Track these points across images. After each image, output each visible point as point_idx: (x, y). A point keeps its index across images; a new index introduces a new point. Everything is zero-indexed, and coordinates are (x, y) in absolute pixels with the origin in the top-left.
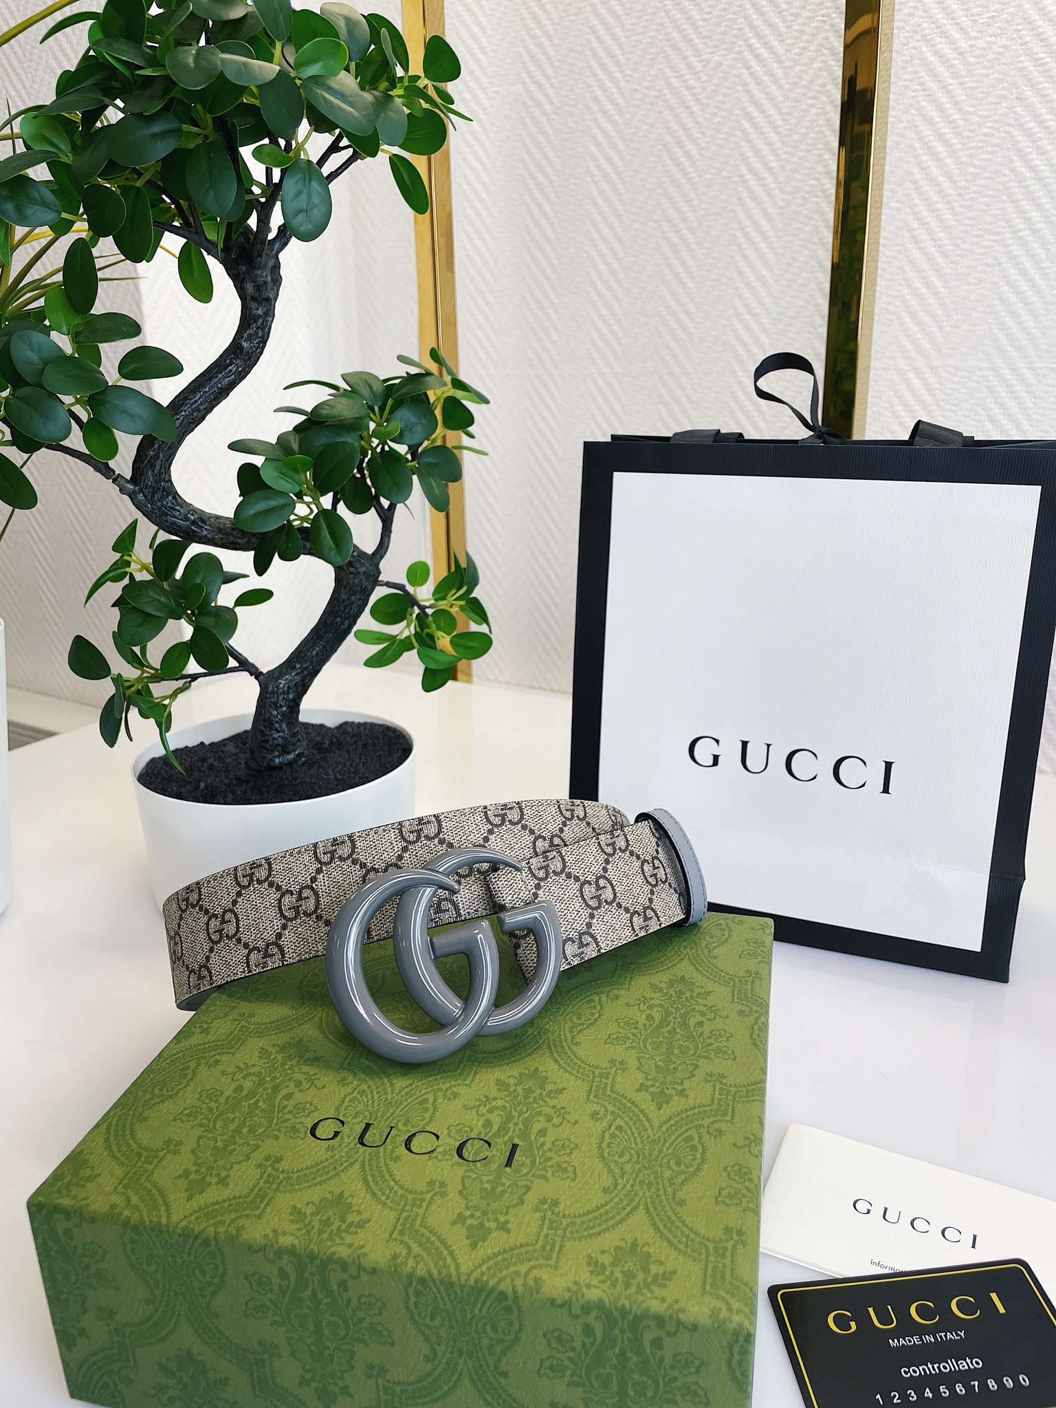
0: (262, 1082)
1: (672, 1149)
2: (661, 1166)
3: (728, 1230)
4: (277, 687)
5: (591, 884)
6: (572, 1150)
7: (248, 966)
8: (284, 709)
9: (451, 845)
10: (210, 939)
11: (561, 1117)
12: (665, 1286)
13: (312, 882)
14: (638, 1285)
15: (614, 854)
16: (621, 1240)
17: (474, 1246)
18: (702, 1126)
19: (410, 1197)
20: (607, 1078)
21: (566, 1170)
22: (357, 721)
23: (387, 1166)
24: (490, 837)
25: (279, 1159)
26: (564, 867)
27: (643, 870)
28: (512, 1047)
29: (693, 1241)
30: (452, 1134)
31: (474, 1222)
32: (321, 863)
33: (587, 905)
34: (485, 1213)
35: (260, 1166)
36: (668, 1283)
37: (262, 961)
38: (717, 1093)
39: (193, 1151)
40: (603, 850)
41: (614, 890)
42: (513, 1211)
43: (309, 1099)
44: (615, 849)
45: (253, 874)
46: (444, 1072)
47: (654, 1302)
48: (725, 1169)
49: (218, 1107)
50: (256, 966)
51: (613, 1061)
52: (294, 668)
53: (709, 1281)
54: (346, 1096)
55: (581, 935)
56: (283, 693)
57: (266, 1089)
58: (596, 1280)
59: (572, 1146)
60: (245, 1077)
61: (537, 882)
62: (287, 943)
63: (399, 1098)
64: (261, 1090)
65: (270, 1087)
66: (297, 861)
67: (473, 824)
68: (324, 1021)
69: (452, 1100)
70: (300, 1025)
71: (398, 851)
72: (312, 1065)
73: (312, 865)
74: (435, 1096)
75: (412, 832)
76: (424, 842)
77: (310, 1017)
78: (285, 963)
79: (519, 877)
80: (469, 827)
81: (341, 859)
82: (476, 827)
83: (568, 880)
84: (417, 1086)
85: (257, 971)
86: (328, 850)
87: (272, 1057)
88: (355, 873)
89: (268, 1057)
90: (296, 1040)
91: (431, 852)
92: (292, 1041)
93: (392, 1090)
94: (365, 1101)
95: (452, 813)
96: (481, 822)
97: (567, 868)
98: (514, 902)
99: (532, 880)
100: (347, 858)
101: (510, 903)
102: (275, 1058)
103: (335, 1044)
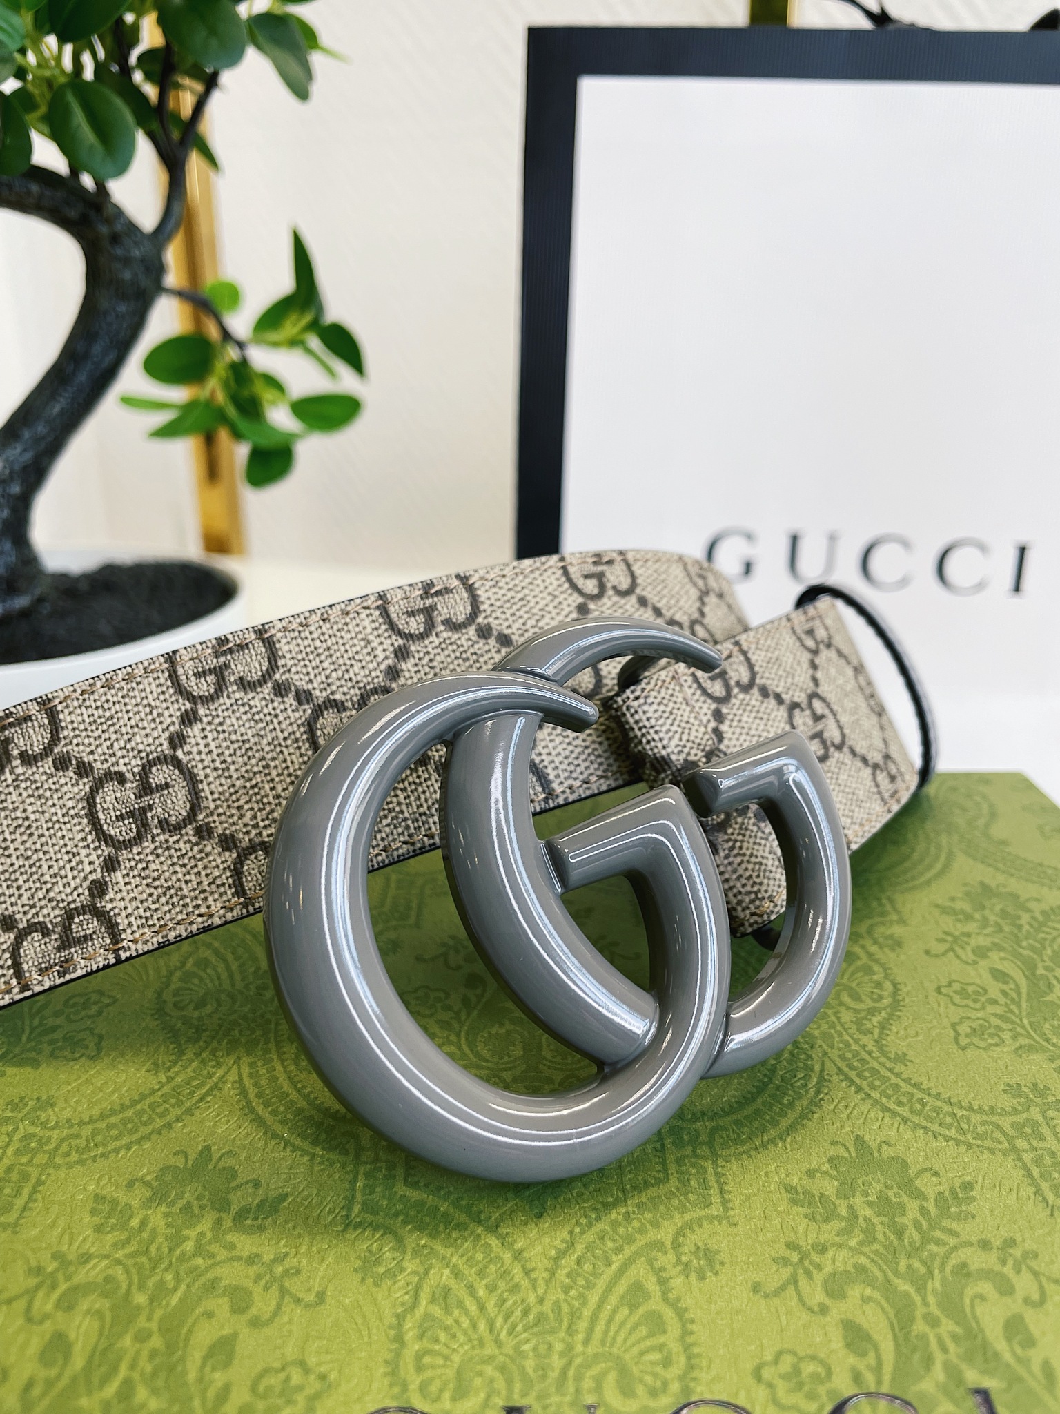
5: (802, 710)
7: (19, 973)
9: (505, 640)
13: (173, 746)
26: (753, 674)
32: (191, 698)
37: (56, 957)
41: (837, 721)
45: (8, 740)
50: (42, 972)
52: (20, 438)
57: (143, 1337)
61: (714, 706)
62: (122, 904)
63: (561, 1296)
64: (127, 1341)
65: (154, 1326)
66: (127, 700)
67: (545, 595)
68: (252, 1092)
69: (709, 1274)
70: (189, 1112)
71: (386, 658)
72: (261, 1229)
73: (169, 704)
74: (658, 1272)
75: (411, 614)
76: (445, 635)
77: (210, 1083)
78: (123, 955)
79: (680, 695)
80: (538, 599)
81: (243, 684)
82: (552, 601)
83: (766, 700)
84: (590, 1247)
85: (47, 985)
86: (207, 667)
87: (135, 1222)
88: (285, 714)
89: (123, 1225)
90: (192, 1156)
91: (464, 656)
92: (179, 1161)
93: (527, 1272)
94: (465, 1323)
95: (496, 570)
96: (561, 589)
97: (758, 676)
98: (686, 750)
99: (704, 702)
100: (259, 680)
101: (680, 752)
102: (143, 1224)
103: (304, 1152)
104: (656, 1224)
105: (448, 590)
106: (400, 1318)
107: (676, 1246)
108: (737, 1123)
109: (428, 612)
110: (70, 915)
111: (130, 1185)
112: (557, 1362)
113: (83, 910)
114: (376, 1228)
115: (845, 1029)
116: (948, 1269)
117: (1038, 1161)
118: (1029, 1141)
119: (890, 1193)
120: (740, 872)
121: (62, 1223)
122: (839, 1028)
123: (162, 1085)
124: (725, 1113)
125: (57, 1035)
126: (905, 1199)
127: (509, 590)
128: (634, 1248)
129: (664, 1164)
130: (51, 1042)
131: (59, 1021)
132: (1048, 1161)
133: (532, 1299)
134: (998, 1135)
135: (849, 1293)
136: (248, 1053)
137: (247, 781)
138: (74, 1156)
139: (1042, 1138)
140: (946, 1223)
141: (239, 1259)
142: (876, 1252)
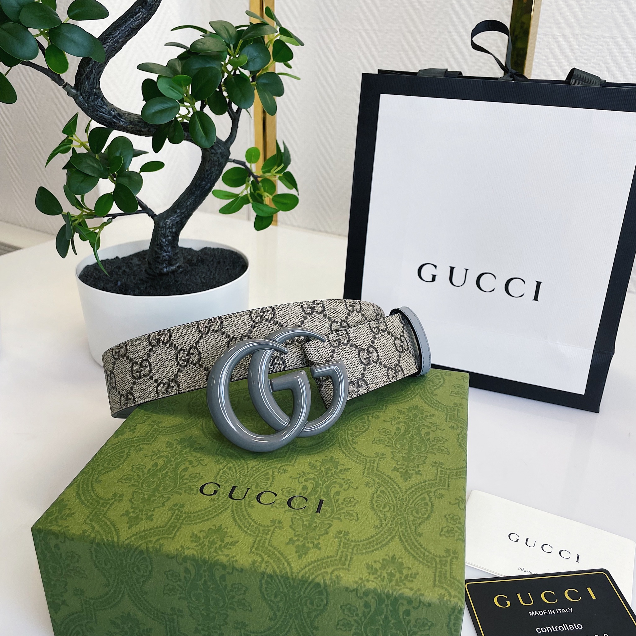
0: (169, 461)
1: (413, 504)
2: (407, 514)
3: (447, 551)
4: (166, 224)
5: (364, 351)
6: (355, 504)
7: (157, 393)
8: (170, 238)
9: (281, 325)
10: (133, 376)
11: (348, 485)
12: (412, 581)
13: (196, 345)
14: (397, 580)
15: (378, 333)
16: (386, 555)
17: (300, 557)
18: (430, 492)
19: (261, 529)
20: (374, 463)
21: (352, 515)
22: (212, 247)
23: (246, 511)
24: (305, 321)
25: (182, 506)
26: (349, 340)
27: (395, 343)
28: (317, 444)
29: (427, 556)
30: (284, 493)
31: (300, 544)
32: (202, 333)
33: (362, 363)
34: (306, 538)
35: (171, 509)
36: (414, 580)
37: (166, 390)
38: (439, 473)
39: (130, 500)
40: (372, 331)
41: (378, 354)
42: (322, 538)
43: (198, 472)
44: (379, 331)
45: (160, 338)
46: (277, 457)
47: (406, 590)
48: (445, 516)
49: (143, 476)
50: (162, 393)
51: (377, 454)
52: (176, 212)
53: (437, 579)
54: (220, 470)
55: (358, 380)
56: (169, 228)
57: (172, 465)
58: (372, 577)
59: (355, 501)
60: (159, 458)
61: (333, 348)
62: (181, 380)
63: (252, 472)
64: (169, 465)
65: (174, 464)
67: (294, 313)
68: (204, 426)
69: (283, 473)
70: (190, 429)
71: (249, 328)
72: (199, 452)
73: (196, 334)
74: (273, 471)
75: (257, 317)
76: (265, 323)
77: (196, 423)
78: (180, 392)
80: (292, 314)
81: (214, 331)
82: (296, 315)
83: (351, 348)
84: (262, 466)
85: (163, 396)
86: (206, 325)
87: (174, 447)
88: (223, 339)
89: (172, 447)
90: (188, 437)
91: (270, 328)
92: (185, 438)
93: (247, 467)
94: (232, 473)
95: (282, 306)
96: (299, 312)
97: (351, 341)
98: (319, 360)
99: (330, 347)
100: (218, 330)
101: (317, 361)
102: (176, 447)
103: (211, 440)
104: (278, 464)
105: (268, 311)
107: (280, 468)
108: (308, 449)
109: (262, 316)
110: (169, 381)
111: (175, 440)
112: (246, 481)
113: (172, 380)
114: (221, 455)
116: (332, 481)
117: (369, 468)
118: (370, 464)
119: (331, 467)
121: (160, 445)
123: (185, 422)
124: (306, 447)
125: (165, 408)
126: (333, 469)
127: (284, 311)
128: (271, 467)
129: (286, 454)
130: (163, 410)
131: (165, 405)
132: (371, 468)
133: (246, 471)
135: (309, 481)
136: (206, 418)
137: (212, 355)
138: (164, 433)
140: (338, 474)
141: (193, 456)
142: (320, 476)
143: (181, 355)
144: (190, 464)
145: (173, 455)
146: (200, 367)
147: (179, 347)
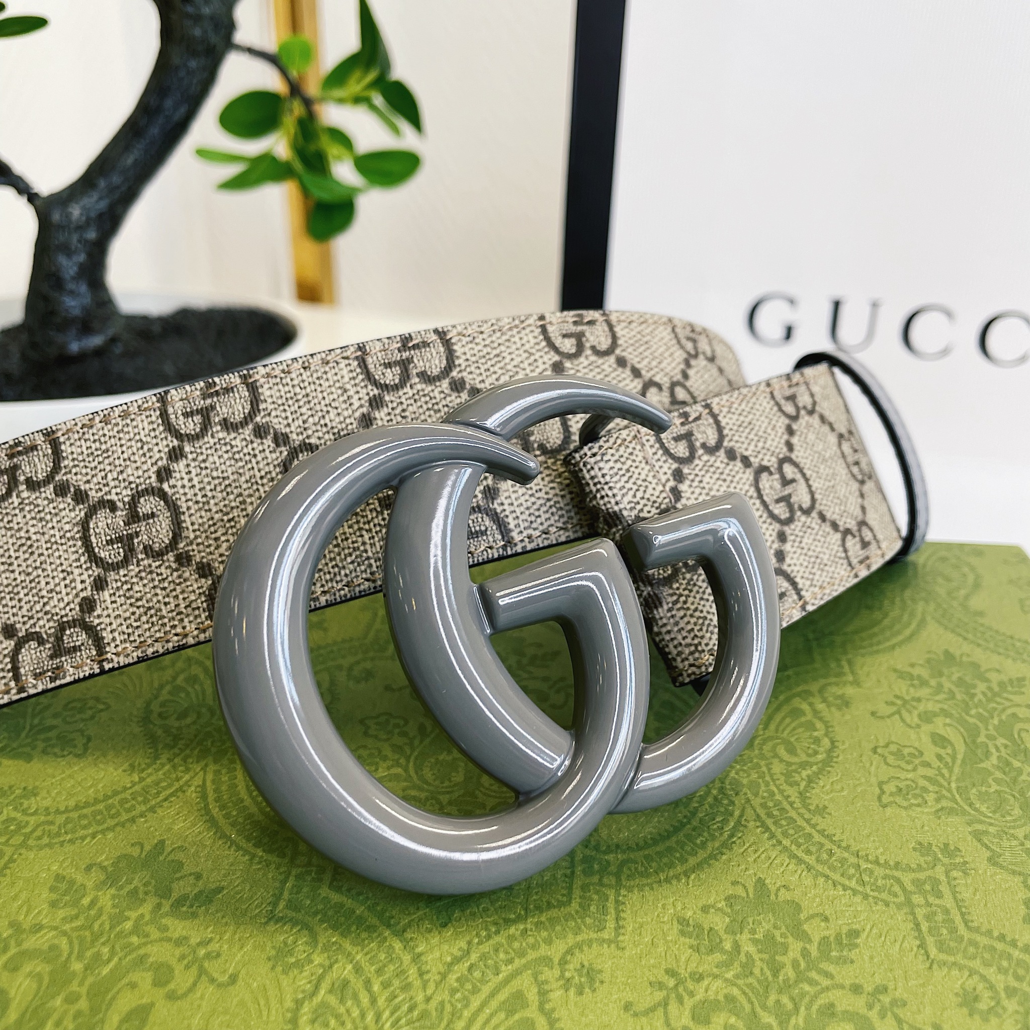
0: (61, 977)
5: (771, 474)
7: (17, 677)
9: (475, 391)
13: (160, 479)
15: (797, 417)
26: (721, 436)
32: (179, 436)
33: (772, 515)
37: (49, 664)
40: (780, 408)
41: (810, 486)
46: (540, 909)
50: (37, 676)
51: (925, 849)
57: (71, 999)
61: (675, 466)
62: (107, 621)
63: (446, 996)
64: (58, 1001)
65: (84, 990)
66: (121, 435)
67: (521, 352)
68: (211, 796)
69: (587, 990)
70: (152, 810)
71: (361, 406)
72: (194, 915)
73: (159, 440)
74: (540, 984)
75: (388, 365)
76: (419, 387)
77: (177, 785)
78: (107, 666)
79: (641, 454)
80: (513, 356)
81: (226, 425)
82: (527, 358)
83: (732, 463)
84: (484, 957)
85: (40, 688)
86: (195, 408)
87: (86, 901)
88: (263, 455)
89: (76, 903)
90: (147, 848)
91: (436, 407)
92: (136, 851)
93: (421, 974)
94: (356, 1013)
95: (475, 327)
96: (537, 347)
97: (727, 439)
98: (639, 507)
99: (665, 462)
100: (241, 422)
101: (632, 509)
102: (93, 903)
103: (246, 852)
104: (549, 942)
105: (425, 344)
106: (299, 1003)
107: (563, 962)
108: (648, 858)
109: (405, 365)
110: (62, 627)
111: (89, 868)
113: (73, 623)
114: (294, 922)
115: (773, 780)
116: (815, 1008)
117: (929, 917)
118: (926, 899)
119: (777, 934)
120: (682, 625)
121: (23, 896)
122: (768, 778)
123: (134, 784)
124: (639, 848)
126: (790, 939)
127: (485, 346)
128: (524, 961)
129: (570, 888)
130: (44, 741)
131: (55, 722)
132: (940, 917)
133: (420, 998)
134: (896, 888)
135: (714, 1019)
136: (216, 762)
137: (224, 515)
138: (46, 840)
139: (939, 895)
140: (824, 966)
141: (169, 940)
142: (749, 985)
143: (102, 523)
144: (157, 983)
145: (82, 940)
146: (181, 564)
147: (92, 493)
